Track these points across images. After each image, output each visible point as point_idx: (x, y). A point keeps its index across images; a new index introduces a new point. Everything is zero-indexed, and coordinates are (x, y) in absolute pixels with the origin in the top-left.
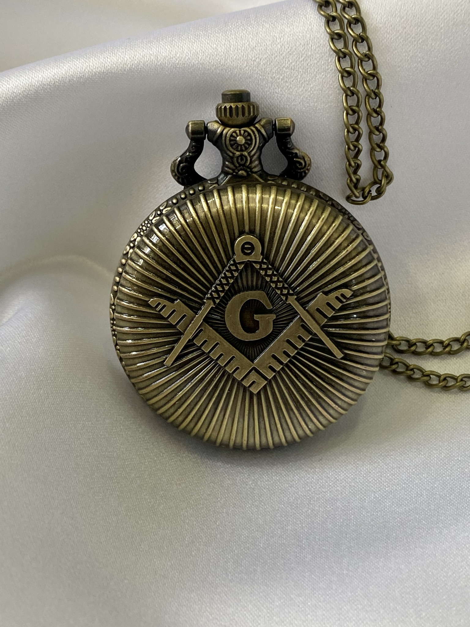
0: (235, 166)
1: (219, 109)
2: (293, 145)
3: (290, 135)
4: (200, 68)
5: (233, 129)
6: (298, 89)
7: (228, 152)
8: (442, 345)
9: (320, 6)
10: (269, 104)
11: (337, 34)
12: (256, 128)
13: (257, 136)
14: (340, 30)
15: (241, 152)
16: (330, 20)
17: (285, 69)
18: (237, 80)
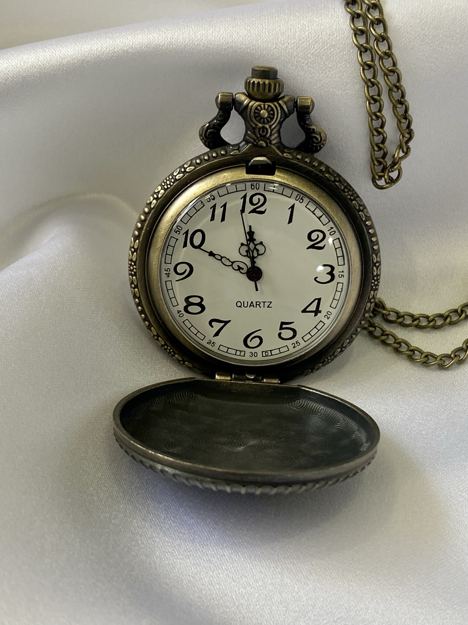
0: (256, 136)
1: (248, 83)
2: (311, 121)
3: (309, 113)
4: (233, 46)
5: (258, 103)
6: (320, 75)
7: (251, 123)
8: (427, 320)
9: (347, 4)
10: (292, 85)
11: (360, 30)
12: (280, 105)
13: (279, 111)
14: (363, 26)
15: (264, 125)
16: (355, 17)
17: (310, 55)
18: (266, 60)
